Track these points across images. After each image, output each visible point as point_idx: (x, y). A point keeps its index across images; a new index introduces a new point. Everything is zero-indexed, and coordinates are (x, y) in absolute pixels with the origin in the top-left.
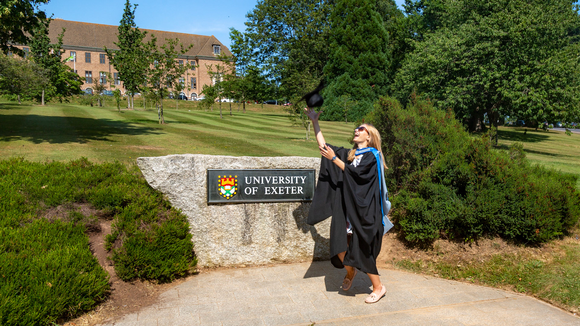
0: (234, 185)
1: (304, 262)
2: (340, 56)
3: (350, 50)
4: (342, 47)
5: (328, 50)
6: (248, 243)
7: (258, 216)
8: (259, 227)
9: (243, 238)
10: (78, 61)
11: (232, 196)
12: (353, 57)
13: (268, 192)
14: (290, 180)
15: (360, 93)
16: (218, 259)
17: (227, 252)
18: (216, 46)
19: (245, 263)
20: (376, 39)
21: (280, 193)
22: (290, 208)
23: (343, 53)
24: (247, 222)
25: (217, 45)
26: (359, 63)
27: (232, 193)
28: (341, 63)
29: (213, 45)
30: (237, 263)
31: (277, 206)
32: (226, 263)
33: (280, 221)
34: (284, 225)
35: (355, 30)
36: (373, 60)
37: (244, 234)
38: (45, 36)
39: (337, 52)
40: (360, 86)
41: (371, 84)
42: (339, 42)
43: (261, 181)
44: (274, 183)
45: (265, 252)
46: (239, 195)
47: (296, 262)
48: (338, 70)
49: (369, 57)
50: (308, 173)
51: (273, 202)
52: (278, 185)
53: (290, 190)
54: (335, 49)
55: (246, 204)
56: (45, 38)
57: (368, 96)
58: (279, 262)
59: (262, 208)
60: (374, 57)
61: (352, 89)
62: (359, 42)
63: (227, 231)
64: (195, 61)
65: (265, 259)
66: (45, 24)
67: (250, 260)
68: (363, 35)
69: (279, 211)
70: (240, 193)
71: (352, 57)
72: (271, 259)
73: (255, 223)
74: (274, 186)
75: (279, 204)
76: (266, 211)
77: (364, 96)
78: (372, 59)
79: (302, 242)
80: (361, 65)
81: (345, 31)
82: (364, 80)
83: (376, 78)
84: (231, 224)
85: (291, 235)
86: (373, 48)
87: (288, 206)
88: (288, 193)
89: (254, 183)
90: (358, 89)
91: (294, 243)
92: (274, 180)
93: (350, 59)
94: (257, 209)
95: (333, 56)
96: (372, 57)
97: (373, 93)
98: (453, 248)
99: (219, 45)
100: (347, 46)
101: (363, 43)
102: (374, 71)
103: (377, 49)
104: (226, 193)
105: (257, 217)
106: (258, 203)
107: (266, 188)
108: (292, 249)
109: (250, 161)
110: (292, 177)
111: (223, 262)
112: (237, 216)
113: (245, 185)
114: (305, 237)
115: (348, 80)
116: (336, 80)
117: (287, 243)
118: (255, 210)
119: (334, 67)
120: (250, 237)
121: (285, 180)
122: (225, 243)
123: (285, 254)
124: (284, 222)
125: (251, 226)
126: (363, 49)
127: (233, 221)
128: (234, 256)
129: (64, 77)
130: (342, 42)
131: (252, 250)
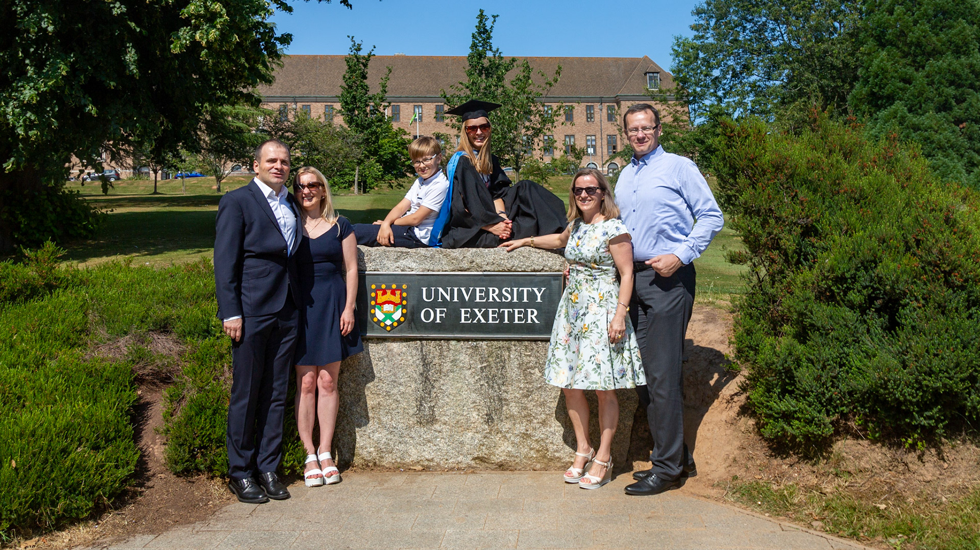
0: (401, 303)
1: (541, 469)
2: (884, 71)
3: (905, 55)
4: (888, 51)
5: (857, 59)
6: (428, 423)
7: (447, 366)
8: (449, 390)
9: (419, 410)
10: (425, 120)
11: (395, 324)
12: (913, 68)
13: (466, 319)
14: (512, 294)
15: (932, 142)
16: (372, 449)
17: (389, 437)
18: (651, 75)
19: (421, 463)
20: (964, 28)
21: (490, 321)
22: (513, 352)
23: (890, 63)
24: (425, 378)
25: (653, 73)
26: (926, 81)
27: (396, 319)
28: (886, 84)
29: (645, 74)
30: (408, 460)
31: (485, 347)
32: (388, 460)
33: (491, 380)
34: (499, 388)
35: (913, 14)
36: (959, 71)
37: (420, 401)
38: (361, 82)
39: (876, 62)
40: (931, 128)
41: (958, 122)
42: (881, 42)
43: (452, 297)
44: (478, 300)
45: (462, 443)
46: (410, 323)
47: (525, 467)
48: (881, 98)
49: (949, 65)
50: (550, 281)
51: (476, 340)
52: (488, 305)
53: (512, 316)
54: (871, 57)
55: (424, 342)
56: (362, 86)
57: (952, 147)
58: (490, 466)
59: (456, 351)
60: (962, 65)
61: (913, 135)
62: (924, 37)
63: (388, 394)
64: (615, 104)
65: (461, 457)
66: (363, 63)
67: (430, 457)
68: (933, 22)
69: (490, 359)
70: (411, 319)
71: (910, 70)
72: (474, 459)
73: (442, 382)
74: (479, 306)
75: (490, 344)
76: (464, 358)
77: (941, 148)
78: (956, 70)
79: (538, 426)
80: (931, 83)
81: (892, 18)
82: (939, 115)
83: (967, 109)
84: (395, 382)
85: (514, 409)
86: (957, 46)
87: (509, 349)
88: (506, 321)
89: (440, 300)
90: (926, 134)
91: (521, 428)
92: (478, 294)
93: (906, 74)
94: (445, 353)
95: (867, 71)
96: (956, 64)
97: (963, 141)
98: (878, 462)
99: (658, 73)
100: (898, 48)
101: (934, 39)
102: (963, 93)
103: (968, 47)
104: (385, 319)
105: (444, 370)
106: (448, 340)
107: (463, 310)
108: (517, 440)
109: (432, 257)
110: (515, 289)
111: (382, 457)
112: (408, 366)
113: (421, 304)
114: (543, 416)
115: (903, 118)
116: (876, 119)
117: (506, 426)
118: (441, 354)
119: (873, 94)
120: (432, 408)
121: (500, 295)
122: (384, 419)
123: (503, 450)
124: (500, 382)
125: (433, 387)
126: (934, 50)
127: (400, 375)
128: (401, 447)
129: (396, 148)
130: (887, 41)
131: (437, 437)
